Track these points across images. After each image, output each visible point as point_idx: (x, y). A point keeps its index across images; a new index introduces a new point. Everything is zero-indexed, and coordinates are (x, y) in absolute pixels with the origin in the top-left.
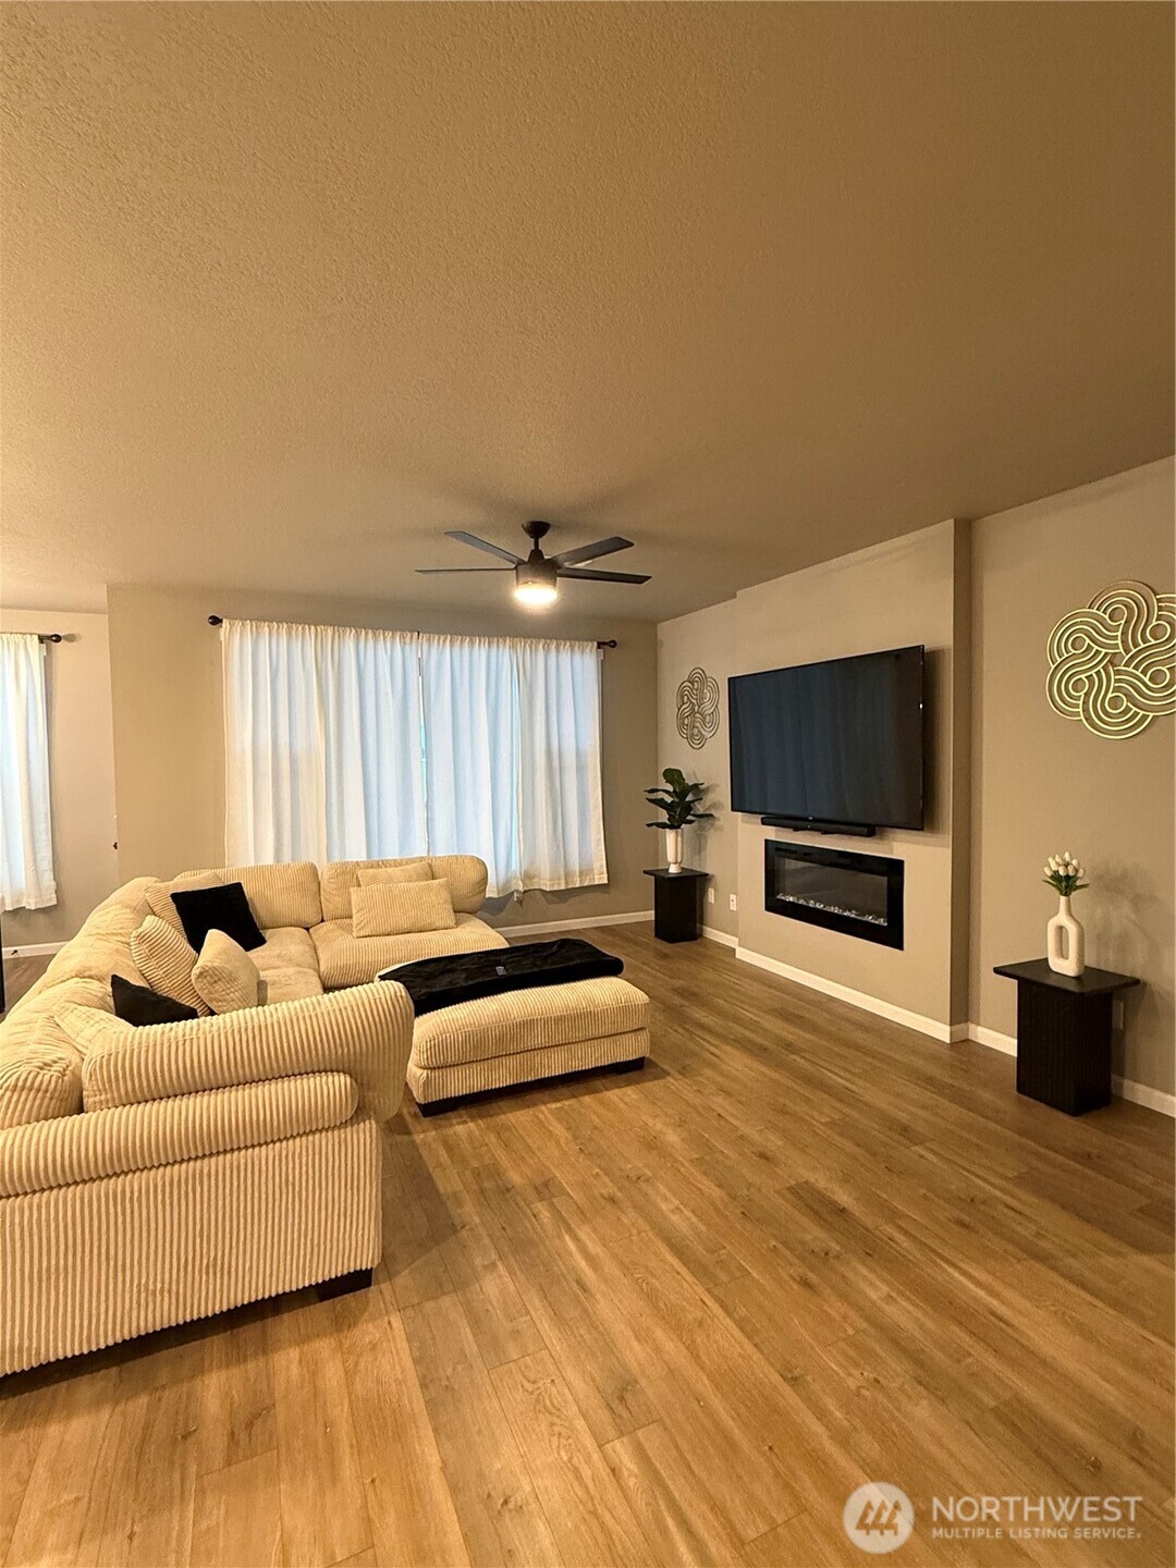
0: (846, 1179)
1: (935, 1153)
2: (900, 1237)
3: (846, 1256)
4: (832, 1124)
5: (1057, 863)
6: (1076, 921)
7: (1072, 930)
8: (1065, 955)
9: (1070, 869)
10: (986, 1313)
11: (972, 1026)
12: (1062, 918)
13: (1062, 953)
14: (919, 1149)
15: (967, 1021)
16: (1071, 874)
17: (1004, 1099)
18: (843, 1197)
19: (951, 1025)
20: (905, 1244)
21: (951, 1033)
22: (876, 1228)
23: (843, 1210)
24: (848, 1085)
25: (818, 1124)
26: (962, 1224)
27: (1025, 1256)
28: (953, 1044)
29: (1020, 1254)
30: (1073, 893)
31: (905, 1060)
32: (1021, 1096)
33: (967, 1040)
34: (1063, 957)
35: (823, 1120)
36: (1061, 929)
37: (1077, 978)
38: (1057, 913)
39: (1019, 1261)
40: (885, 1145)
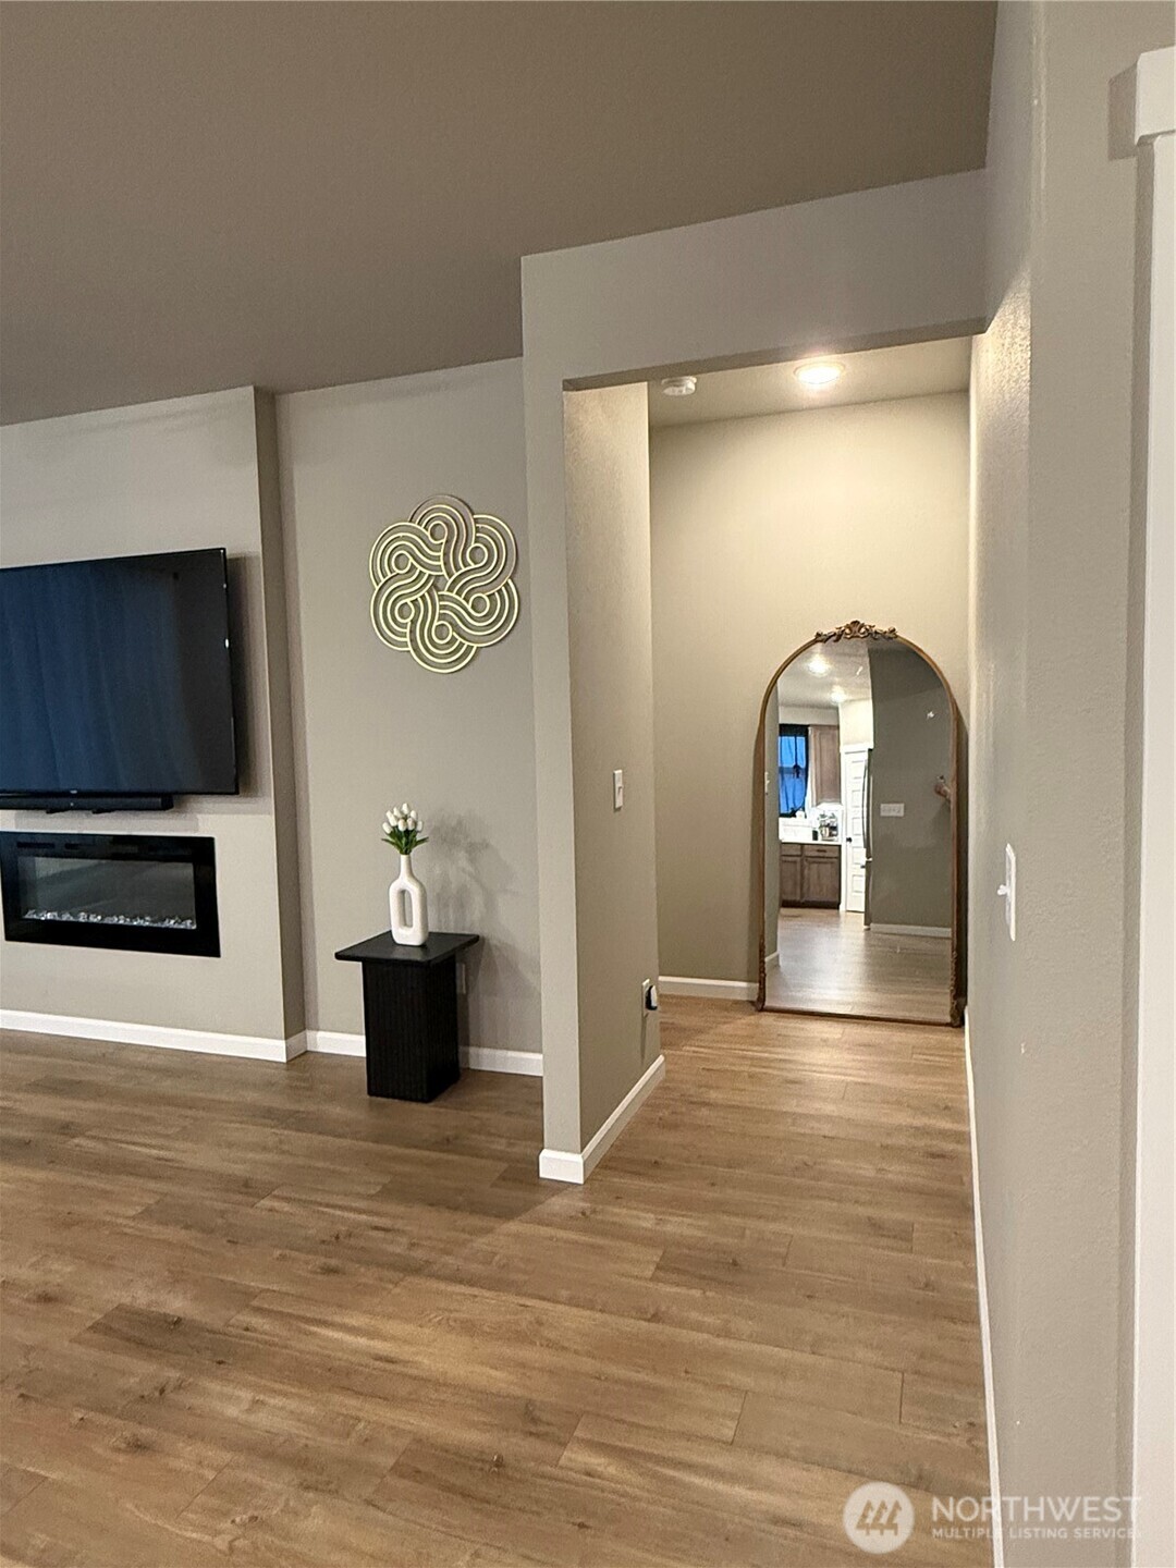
0: (176, 1279)
1: (287, 1200)
2: (257, 1321)
3: (191, 1380)
4: (147, 1213)
5: (396, 817)
6: (417, 881)
7: (414, 892)
8: (408, 923)
9: (410, 822)
10: (372, 1362)
11: (310, 1034)
12: (404, 881)
13: (405, 921)
14: (266, 1203)
15: (304, 1029)
16: (411, 828)
17: (354, 1109)
18: (177, 1304)
19: (287, 1038)
20: (266, 1327)
21: (287, 1048)
22: (227, 1325)
23: (178, 1322)
24: (162, 1153)
25: (125, 1222)
26: (329, 1271)
27: (401, 1275)
28: (288, 1062)
29: (396, 1275)
30: (414, 850)
31: (233, 1099)
32: (374, 1098)
33: (307, 1052)
34: (405, 925)
35: (132, 1212)
36: (403, 892)
37: (423, 946)
38: (397, 877)
39: (396, 1284)
40: (222, 1213)
